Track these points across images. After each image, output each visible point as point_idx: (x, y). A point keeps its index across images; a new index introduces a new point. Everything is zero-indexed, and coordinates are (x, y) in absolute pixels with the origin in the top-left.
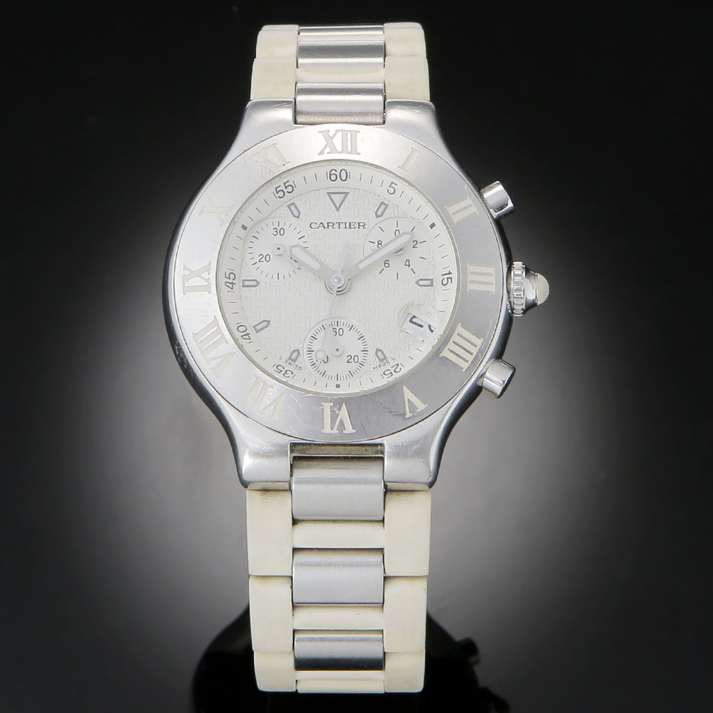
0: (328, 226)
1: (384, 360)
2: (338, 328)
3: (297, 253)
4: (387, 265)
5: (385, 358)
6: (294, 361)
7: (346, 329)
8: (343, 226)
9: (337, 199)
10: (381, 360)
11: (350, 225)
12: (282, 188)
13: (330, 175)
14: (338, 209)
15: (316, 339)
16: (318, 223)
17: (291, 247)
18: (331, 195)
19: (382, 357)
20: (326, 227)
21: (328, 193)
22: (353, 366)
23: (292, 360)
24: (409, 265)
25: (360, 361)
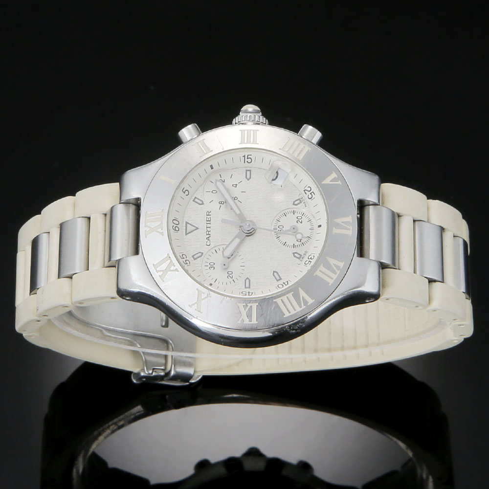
0: (209, 234)
1: (300, 201)
2: (278, 229)
3: (228, 253)
4: (236, 198)
5: (299, 199)
6: (301, 255)
7: (279, 224)
8: (209, 225)
9: (190, 228)
10: (301, 202)
11: (208, 221)
12: (184, 260)
13: (175, 230)
14: (197, 228)
15: (286, 242)
16: (207, 240)
17: (224, 257)
18: (187, 232)
19: (298, 202)
20: (209, 236)
21: (186, 235)
22: (304, 219)
23: (300, 257)
24: (236, 185)
25: (301, 215)
